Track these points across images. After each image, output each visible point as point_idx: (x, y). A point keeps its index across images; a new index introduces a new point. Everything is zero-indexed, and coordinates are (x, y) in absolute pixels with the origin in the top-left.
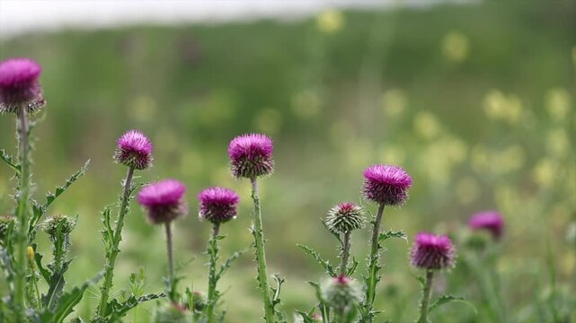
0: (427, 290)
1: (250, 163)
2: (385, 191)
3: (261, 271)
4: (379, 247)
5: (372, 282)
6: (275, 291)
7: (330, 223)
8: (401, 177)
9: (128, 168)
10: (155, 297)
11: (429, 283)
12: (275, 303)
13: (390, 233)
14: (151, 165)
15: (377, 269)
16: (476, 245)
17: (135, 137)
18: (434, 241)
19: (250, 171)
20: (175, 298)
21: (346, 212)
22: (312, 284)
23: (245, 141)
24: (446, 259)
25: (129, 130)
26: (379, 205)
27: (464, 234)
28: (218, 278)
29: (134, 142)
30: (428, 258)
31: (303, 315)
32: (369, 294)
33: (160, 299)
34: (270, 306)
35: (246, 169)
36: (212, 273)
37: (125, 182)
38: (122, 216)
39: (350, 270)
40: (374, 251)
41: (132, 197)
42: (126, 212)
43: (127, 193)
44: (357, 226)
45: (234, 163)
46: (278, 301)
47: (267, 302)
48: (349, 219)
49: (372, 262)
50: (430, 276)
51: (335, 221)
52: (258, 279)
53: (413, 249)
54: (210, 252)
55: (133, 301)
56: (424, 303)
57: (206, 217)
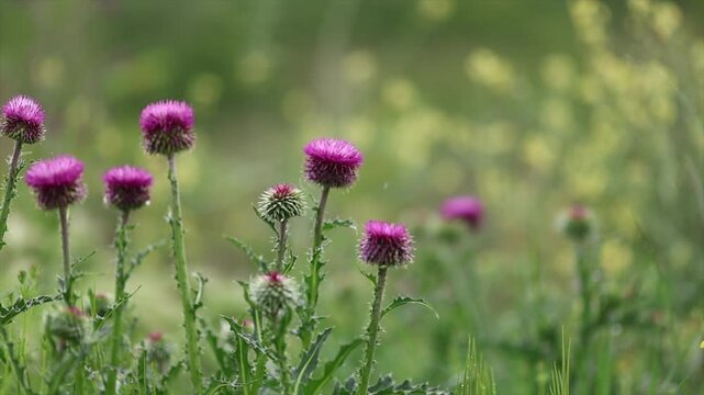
0: (378, 290)
1: (167, 136)
2: (330, 170)
3: (179, 268)
4: (323, 239)
5: (314, 281)
6: (197, 293)
7: (263, 210)
8: (350, 154)
9: (15, 142)
10: (49, 300)
11: (382, 281)
12: (196, 307)
13: (336, 222)
14: (43, 138)
15: (320, 265)
16: (448, 238)
17: (23, 104)
18: (388, 230)
19: (166, 147)
20: (72, 301)
21: (283, 196)
22: (241, 284)
23: (161, 110)
24: (402, 252)
25: (16, 96)
26: (323, 188)
27: (435, 224)
28: (127, 276)
29: (21, 109)
30: (380, 250)
31: (230, 321)
32: (311, 295)
33: (55, 301)
34: (191, 312)
35: (161, 144)
36: (120, 270)
37: (12, 158)
38: (8, 201)
39: (287, 267)
40: (317, 244)
41: (20, 177)
42: (13, 195)
43: (14, 172)
44: (295, 213)
45: (148, 137)
46: (200, 304)
47: (187, 305)
48: (286, 205)
49: (314, 256)
50: (382, 273)
51: (269, 207)
52: (176, 278)
53: (363, 239)
54: (117, 245)
55: (21, 305)
56: (376, 306)
57: (113, 202)
